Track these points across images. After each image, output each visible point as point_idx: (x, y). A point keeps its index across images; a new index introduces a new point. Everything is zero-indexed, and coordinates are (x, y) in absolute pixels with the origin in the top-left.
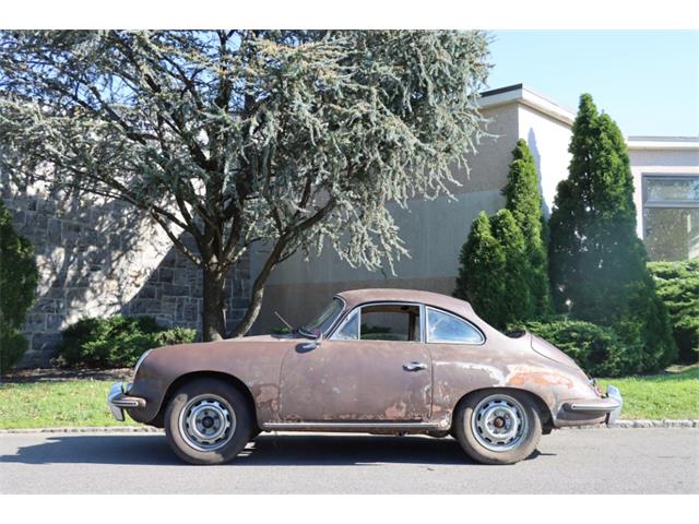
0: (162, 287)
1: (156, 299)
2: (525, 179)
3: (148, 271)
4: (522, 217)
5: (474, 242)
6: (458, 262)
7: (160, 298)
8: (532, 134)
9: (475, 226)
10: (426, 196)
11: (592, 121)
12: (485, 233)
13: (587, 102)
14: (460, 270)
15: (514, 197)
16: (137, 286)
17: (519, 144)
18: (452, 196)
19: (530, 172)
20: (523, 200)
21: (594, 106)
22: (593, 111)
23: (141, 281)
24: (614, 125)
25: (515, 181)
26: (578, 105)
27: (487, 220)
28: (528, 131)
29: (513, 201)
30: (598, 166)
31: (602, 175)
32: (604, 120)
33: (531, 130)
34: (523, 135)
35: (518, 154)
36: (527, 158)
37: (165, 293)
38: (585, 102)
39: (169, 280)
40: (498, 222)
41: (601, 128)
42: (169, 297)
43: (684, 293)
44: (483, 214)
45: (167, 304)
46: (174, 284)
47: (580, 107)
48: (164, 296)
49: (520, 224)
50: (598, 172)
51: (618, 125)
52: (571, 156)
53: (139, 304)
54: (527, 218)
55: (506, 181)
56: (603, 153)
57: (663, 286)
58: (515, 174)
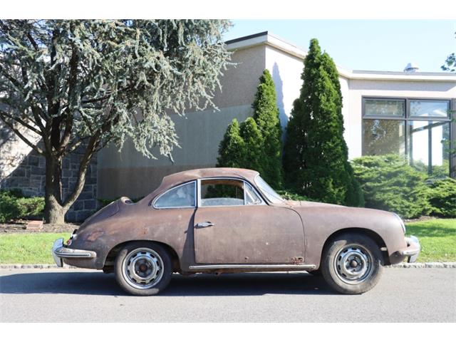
0: (31, 169)
1: (26, 177)
2: (266, 97)
3: (21, 157)
4: (263, 123)
5: (227, 139)
6: (218, 153)
7: (29, 176)
8: (276, 67)
9: (229, 129)
10: (198, 107)
11: (316, 58)
12: (235, 134)
13: (315, 45)
14: (218, 159)
15: (258, 109)
16: (14, 166)
17: (264, 73)
18: (217, 108)
19: (270, 92)
20: (265, 112)
21: (319, 48)
22: (318, 51)
23: (17, 163)
24: (331, 61)
25: (259, 98)
26: (309, 46)
27: (237, 124)
28: (273, 65)
29: (257, 112)
30: (316, 89)
31: (319, 94)
32: (325, 57)
33: (276, 64)
34: (269, 66)
35: (263, 80)
36: (269, 83)
37: (32, 173)
38: (313, 45)
39: (36, 164)
40: (245, 126)
41: (322, 63)
42: (36, 176)
43: (379, 177)
44: (235, 121)
45: (34, 180)
46: (39, 167)
47: (310, 48)
48: (32, 175)
49: (261, 128)
50: (316, 93)
51: (334, 61)
52: (302, 82)
53: (13, 180)
54: (266, 124)
55: (253, 99)
56: (320, 80)
57: (367, 172)
58: (260, 95)
